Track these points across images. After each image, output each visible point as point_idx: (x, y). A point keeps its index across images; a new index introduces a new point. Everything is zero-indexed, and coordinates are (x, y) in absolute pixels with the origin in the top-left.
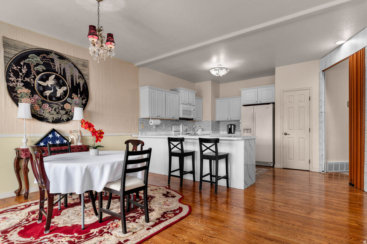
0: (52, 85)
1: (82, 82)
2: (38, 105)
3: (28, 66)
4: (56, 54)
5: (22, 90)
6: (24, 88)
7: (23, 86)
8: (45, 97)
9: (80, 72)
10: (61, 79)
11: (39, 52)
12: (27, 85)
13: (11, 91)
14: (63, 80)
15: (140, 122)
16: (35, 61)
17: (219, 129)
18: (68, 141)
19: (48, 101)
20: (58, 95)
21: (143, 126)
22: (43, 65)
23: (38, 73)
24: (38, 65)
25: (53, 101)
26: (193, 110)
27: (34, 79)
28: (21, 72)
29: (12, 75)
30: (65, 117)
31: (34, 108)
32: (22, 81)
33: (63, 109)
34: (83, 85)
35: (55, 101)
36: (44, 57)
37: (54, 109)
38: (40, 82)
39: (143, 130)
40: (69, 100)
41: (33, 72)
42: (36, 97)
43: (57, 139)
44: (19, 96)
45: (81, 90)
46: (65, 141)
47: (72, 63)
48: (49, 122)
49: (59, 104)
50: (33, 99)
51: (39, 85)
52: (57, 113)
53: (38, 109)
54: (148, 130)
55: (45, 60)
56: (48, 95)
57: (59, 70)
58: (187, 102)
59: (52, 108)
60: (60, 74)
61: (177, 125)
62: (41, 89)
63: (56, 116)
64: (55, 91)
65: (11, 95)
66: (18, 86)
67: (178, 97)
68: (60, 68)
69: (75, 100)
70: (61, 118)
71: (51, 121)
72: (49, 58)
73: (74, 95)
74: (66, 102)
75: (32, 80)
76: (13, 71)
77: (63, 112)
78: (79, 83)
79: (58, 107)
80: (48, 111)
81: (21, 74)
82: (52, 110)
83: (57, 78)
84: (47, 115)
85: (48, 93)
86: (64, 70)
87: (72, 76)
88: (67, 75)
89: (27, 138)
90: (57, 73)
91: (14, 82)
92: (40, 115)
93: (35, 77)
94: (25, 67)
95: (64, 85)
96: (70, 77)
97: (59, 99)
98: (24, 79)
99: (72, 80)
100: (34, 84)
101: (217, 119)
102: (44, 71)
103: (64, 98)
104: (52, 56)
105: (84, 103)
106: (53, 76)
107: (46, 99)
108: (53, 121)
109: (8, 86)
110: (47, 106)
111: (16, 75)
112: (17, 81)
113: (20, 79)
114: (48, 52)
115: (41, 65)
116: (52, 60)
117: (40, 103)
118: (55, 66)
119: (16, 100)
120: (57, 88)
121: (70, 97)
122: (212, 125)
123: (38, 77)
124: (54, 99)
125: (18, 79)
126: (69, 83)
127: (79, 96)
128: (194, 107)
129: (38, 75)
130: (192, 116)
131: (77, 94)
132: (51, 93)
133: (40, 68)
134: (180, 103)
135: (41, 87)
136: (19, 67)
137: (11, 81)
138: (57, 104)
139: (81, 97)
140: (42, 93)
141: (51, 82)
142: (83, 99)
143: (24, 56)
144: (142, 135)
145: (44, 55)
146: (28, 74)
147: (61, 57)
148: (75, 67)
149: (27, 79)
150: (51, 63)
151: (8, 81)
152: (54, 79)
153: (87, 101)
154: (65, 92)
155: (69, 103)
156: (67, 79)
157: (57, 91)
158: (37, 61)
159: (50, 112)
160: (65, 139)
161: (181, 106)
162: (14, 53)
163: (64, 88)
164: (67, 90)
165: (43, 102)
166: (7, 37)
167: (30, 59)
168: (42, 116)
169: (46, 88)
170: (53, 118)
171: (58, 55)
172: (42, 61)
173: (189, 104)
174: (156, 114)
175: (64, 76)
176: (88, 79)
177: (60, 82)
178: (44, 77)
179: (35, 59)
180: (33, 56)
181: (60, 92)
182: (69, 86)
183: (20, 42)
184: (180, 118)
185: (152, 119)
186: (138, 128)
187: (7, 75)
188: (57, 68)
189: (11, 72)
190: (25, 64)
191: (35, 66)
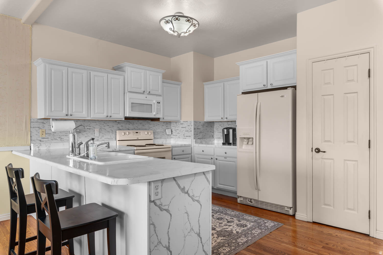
15: (36, 125)
17: (213, 136)
21: (44, 133)
26: (156, 104)
39: (42, 140)
54: (56, 139)
58: (142, 90)
61: (129, 129)
67: (121, 80)
101: (207, 118)
122: (195, 129)
128: (160, 99)
130: (154, 113)
134: (126, 91)
144: (39, 149)
161: (128, 95)
173: (148, 93)
174: (64, 112)
184: (126, 118)
185: (53, 119)
186: (31, 137)
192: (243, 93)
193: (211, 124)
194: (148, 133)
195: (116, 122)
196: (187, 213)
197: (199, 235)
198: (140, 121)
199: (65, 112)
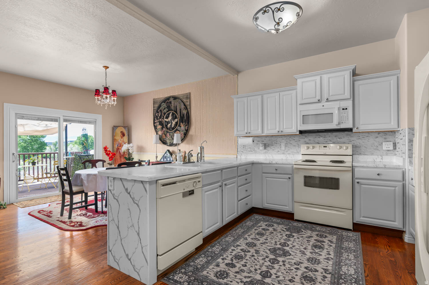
0: (170, 120)
2: (165, 134)
5: (159, 127)
6: (159, 125)
8: (168, 129)
9: (185, 105)
11: (165, 101)
12: (161, 123)
13: (155, 128)
14: (176, 115)
16: (164, 107)
19: (169, 131)
20: (173, 126)
21: (244, 147)
22: (166, 108)
23: (165, 114)
26: (340, 111)
27: (163, 118)
34: (186, 114)
35: (172, 130)
36: (167, 102)
39: (243, 151)
40: (179, 128)
41: (163, 114)
42: (164, 129)
44: (158, 130)
45: (185, 119)
47: (180, 100)
48: (168, 145)
49: (173, 132)
50: (162, 132)
51: (166, 121)
52: (172, 139)
53: (164, 137)
54: (251, 151)
55: (168, 104)
56: (169, 127)
57: (174, 108)
58: (318, 97)
60: (174, 111)
64: (172, 123)
65: (155, 130)
66: (158, 125)
68: (174, 106)
69: (182, 127)
73: (181, 124)
74: (177, 130)
76: (156, 116)
78: (184, 113)
79: (172, 135)
80: (168, 138)
81: (158, 117)
82: (170, 137)
83: (173, 114)
86: (176, 106)
89: (157, 155)
91: (156, 123)
92: (165, 141)
93: (164, 117)
94: (160, 113)
95: (176, 118)
96: (179, 111)
97: (173, 129)
99: (180, 113)
100: (163, 122)
102: (167, 112)
103: (175, 128)
104: (171, 100)
105: (187, 129)
106: (171, 114)
108: (170, 145)
109: (154, 126)
110: (168, 134)
111: (157, 119)
113: (158, 121)
114: (168, 98)
116: (171, 102)
117: (166, 133)
118: (172, 106)
121: (179, 125)
123: (165, 117)
124: (171, 129)
126: (178, 115)
128: (347, 103)
129: (165, 115)
130: (337, 124)
131: (183, 123)
132: (170, 125)
133: (165, 111)
134: (299, 103)
135: (166, 123)
136: (158, 114)
139: (185, 124)
140: (166, 126)
141: (170, 118)
142: (186, 126)
143: (160, 106)
145: (168, 101)
146: (160, 118)
147: (175, 98)
148: (182, 102)
149: (160, 120)
150: (170, 105)
151: (154, 123)
154: (177, 123)
155: (179, 131)
156: (178, 113)
158: (164, 106)
161: (300, 108)
162: (156, 106)
163: (176, 120)
164: (178, 121)
165: (167, 132)
166: (155, 98)
167: (162, 107)
168: (166, 141)
169: (168, 123)
170: (170, 143)
171: (173, 97)
172: (166, 105)
175: (176, 112)
177: (174, 118)
180: (163, 104)
181: (174, 124)
182: (179, 117)
183: (159, 98)
184: (301, 132)
186: (237, 149)
187: (154, 120)
188: (172, 108)
189: (155, 117)
190: (160, 110)
191: (164, 110)
197: (138, 235)
199: (245, 131)
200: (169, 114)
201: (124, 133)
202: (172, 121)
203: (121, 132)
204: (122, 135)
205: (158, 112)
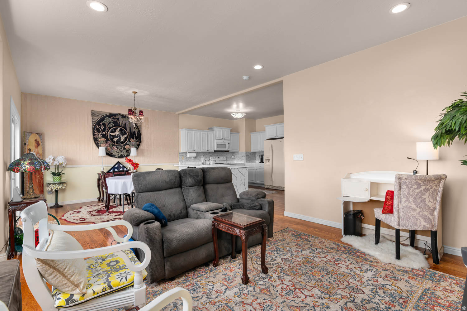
0: (118, 135)
1: (136, 131)
3: (104, 124)
4: (120, 115)
5: (101, 139)
7: (102, 137)
8: (114, 142)
10: (123, 130)
11: (110, 116)
12: (104, 136)
13: (96, 140)
14: (124, 131)
15: (181, 155)
17: (256, 159)
18: (127, 169)
19: (116, 144)
20: (122, 140)
21: (183, 158)
22: (112, 123)
23: (110, 128)
24: (110, 123)
25: (119, 144)
26: (228, 144)
27: (108, 132)
28: (101, 129)
29: (96, 131)
30: (126, 154)
31: (108, 149)
32: (101, 134)
33: (124, 149)
34: (138, 133)
35: (120, 144)
36: (113, 118)
37: (119, 149)
38: (111, 134)
39: (183, 160)
40: (128, 143)
41: (107, 128)
42: (109, 142)
43: (121, 168)
44: (100, 143)
45: (136, 136)
46: (125, 169)
48: (116, 157)
49: (122, 146)
50: (107, 144)
51: (111, 135)
52: (121, 152)
53: (110, 150)
54: (187, 160)
55: (114, 120)
56: (116, 141)
57: (122, 125)
58: (222, 138)
59: (118, 149)
60: (123, 127)
61: (215, 156)
62: (112, 138)
63: (120, 154)
64: (120, 138)
65: (95, 143)
66: (99, 137)
67: (213, 135)
68: (123, 123)
69: (132, 142)
70: (123, 155)
71: (117, 156)
72: (116, 118)
73: (132, 140)
74: (126, 144)
75: (106, 132)
76: (97, 129)
77: (125, 151)
78: (135, 131)
79: (121, 148)
80: (115, 151)
81: (100, 130)
82: (118, 150)
83: (121, 130)
84: (115, 153)
85: (115, 139)
86: (125, 124)
87: (130, 127)
88: (127, 127)
90: (121, 127)
91: (97, 135)
92: (111, 153)
93: (108, 131)
94: (103, 126)
95: (125, 133)
97: (122, 143)
98: (102, 133)
99: (130, 130)
100: (107, 135)
101: (252, 150)
102: (113, 126)
103: (125, 142)
104: (118, 117)
105: (138, 145)
106: (119, 129)
107: (115, 143)
108: (118, 157)
109: (94, 138)
110: (115, 147)
111: (98, 131)
112: (99, 134)
113: (100, 133)
114: (115, 115)
115: (111, 123)
116: (118, 119)
117: (111, 146)
118: (119, 122)
119: (98, 146)
120: (121, 136)
121: (129, 141)
122: (246, 156)
123: (110, 131)
125: (99, 133)
126: (128, 132)
127: (135, 140)
128: (229, 142)
129: (110, 129)
130: (227, 149)
131: (134, 139)
132: (117, 139)
133: (111, 125)
134: (215, 139)
136: (100, 126)
137: (95, 134)
138: (121, 146)
139: (136, 140)
140: (112, 140)
141: (117, 133)
142: (137, 141)
143: (102, 119)
144: (182, 165)
145: (113, 117)
146: (104, 130)
147: (123, 116)
149: (104, 133)
150: (117, 121)
151: (94, 135)
152: (119, 130)
153: (140, 143)
154: (126, 138)
155: (128, 145)
156: (127, 129)
157: (121, 138)
158: (109, 121)
159: (116, 151)
160: (126, 168)
161: (216, 141)
162: (97, 118)
163: (126, 136)
165: (113, 145)
166: (93, 110)
167: (106, 121)
168: (113, 154)
169: (115, 137)
170: (119, 155)
171: (121, 115)
172: (112, 120)
173: (224, 139)
175: (125, 128)
176: (141, 128)
177: (122, 132)
178: (113, 130)
179: (108, 120)
180: (107, 119)
181: (122, 138)
182: (128, 134)
183: (100, 111)
184: (215, 151)
185: (188, 152)
186: (179, 159)
187: (94, 132)
188: (121, 124)
189: (95, 129)
190: (102, 124)
191: (108, 124)
192: (268, 139)
193: (255, 153)
194: (224, 158)
195: (211, 153)
196: (241, 178)
197: (244, 185)
198: (220, 152)
199: (192, 149)
200: (115, 130)
201: (38, 142)
202: (120, 136)
203: (35, 141)
204: (36, 145)
205: (100, 125)
